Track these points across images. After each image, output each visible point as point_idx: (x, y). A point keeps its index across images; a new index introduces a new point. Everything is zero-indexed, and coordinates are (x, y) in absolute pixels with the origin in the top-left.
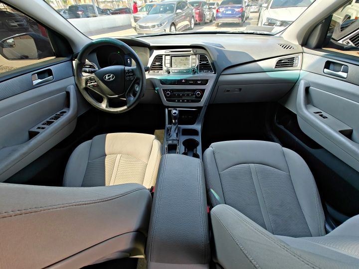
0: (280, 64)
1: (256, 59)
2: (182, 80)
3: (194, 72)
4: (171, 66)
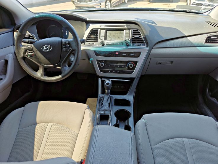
0: (209, 40)
1: (187, 35)
2: (116, 52)
3: (127, 45)
4: (106, 39)
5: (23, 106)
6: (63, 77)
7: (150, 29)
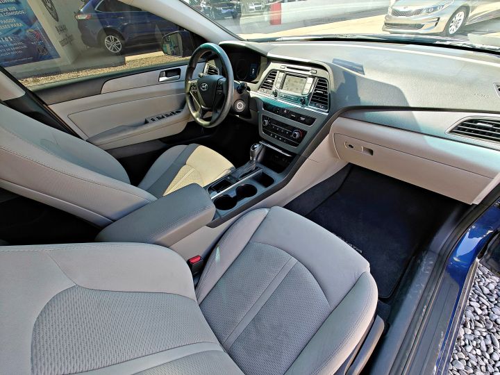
2: (284, 109)
3: (303, 102)
4: (282, 87)
5: (187, 144)
6: (210, 124)
7: (344, 82)
